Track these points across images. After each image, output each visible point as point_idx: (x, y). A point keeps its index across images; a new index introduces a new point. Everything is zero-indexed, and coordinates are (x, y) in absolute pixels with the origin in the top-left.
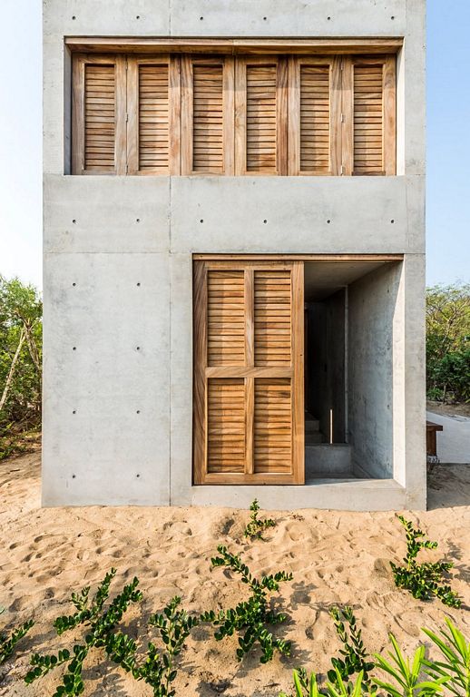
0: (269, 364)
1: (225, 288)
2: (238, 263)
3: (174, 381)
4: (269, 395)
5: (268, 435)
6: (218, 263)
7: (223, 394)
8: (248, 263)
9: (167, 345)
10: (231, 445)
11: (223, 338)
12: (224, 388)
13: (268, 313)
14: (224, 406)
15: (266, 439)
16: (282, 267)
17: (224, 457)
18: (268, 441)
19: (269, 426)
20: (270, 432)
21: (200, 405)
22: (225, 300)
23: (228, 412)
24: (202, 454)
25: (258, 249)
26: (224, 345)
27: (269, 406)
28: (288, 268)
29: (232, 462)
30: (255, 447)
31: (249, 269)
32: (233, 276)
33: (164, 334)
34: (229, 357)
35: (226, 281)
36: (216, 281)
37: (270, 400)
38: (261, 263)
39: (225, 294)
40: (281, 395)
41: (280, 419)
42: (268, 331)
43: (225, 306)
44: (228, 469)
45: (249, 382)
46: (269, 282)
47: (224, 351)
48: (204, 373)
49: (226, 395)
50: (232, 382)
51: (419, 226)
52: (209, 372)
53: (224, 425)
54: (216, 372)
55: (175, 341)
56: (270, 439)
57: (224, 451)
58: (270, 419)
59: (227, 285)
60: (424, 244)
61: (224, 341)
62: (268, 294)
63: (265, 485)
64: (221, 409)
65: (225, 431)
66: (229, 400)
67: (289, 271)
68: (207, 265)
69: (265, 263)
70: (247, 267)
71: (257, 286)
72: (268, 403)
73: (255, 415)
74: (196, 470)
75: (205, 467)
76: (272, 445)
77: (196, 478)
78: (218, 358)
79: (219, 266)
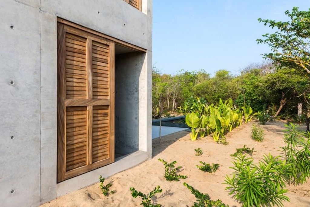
0: (99, 97)
1: (75, 46)
2: (84, 32)
3: (43, 110)
4: (99, 116)
5: (98, 139)
6: (73, 29)
7: (75, 117)
8: (90, 34)
9: (38, 82)
10: (79, 150)
11: (75, 80)
12: (75, 113)
13: (99, 67)
14: (75, 125)
15: (97, 141)
16: (105, 42)
17: (75, 158)
18: (98, 143)
19: (99, 134)
20: (99, 137)
21: (61, 126)
22: (76, 55)
23: (78, 129)
24: (63, 159)
25: (96, 28)
26: (75, 84)
27: (99, 122)
28: (108, 43)
29: (79, 161)
30: (93, 147)
31: (90, 38)
32: (80, 40)
33: (35, 73)
34: (78, 93)
35: (76, 42)
36: (70, 41)
37: (99, 118)
38: (96, 36)
39: (76, 51)
40: (104, 115)
41: (104, 129)
42: (99, 78)
43: (75, 59)
44: (77, 166)
45: (89, 109)
46: (98, 49)
47: (75, 88)
48: (64, 103)
49: (76, 117)
50: (80, 109)
51: (150, 38)
52: (67, 103)
53: (75, 137)
54: (72, 102)
55: (45, 79)
56: (99, 141)
57: (75, 154)
58: (99, 130)
59: (76, 45)
60: (151, 48)
61: (75, 82)
62: (98, 56)
63: (98, 168)
64: (74, 127)
65: (76, 142)
66: (78, 121)
67: (108, 46)
68: (66, 28)
69: (98, 37)
70: (89, 37)
71: (94, 50)
72: (98, 121)
73: (93, 129)
74: (59, 172)
75: (65, 169)
76: (100, 144)
77: (59, 178)
78: (72, 93)
79: (73, 31)
